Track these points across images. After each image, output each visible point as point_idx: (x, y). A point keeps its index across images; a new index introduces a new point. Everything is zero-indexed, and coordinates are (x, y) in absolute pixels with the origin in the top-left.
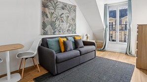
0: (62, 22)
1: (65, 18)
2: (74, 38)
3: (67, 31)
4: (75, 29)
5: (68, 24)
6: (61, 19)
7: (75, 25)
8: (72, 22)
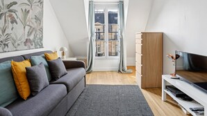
0: (13, 21)
1: (20, 14)
2: (46, 58)
3: (25, 43)
4: (41, 39)
5: (27, 28)
6: (10, 16)
7: (41, 30)
8: (35, 25)
